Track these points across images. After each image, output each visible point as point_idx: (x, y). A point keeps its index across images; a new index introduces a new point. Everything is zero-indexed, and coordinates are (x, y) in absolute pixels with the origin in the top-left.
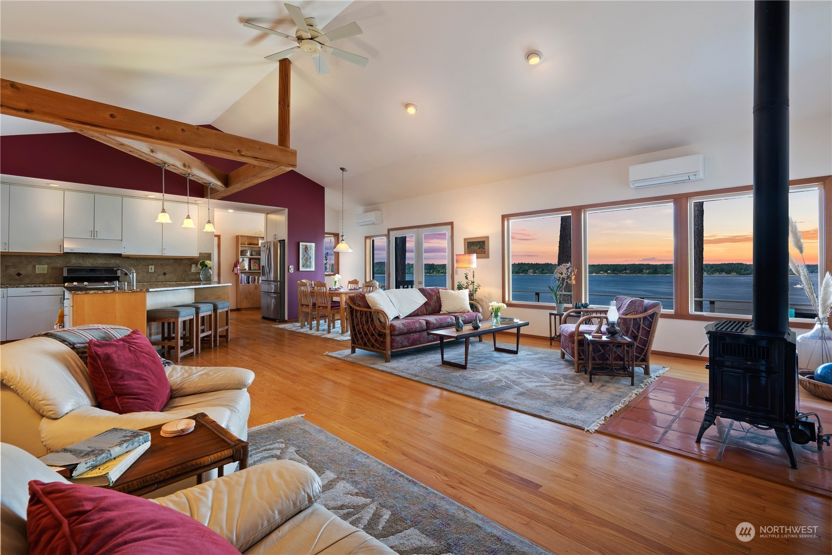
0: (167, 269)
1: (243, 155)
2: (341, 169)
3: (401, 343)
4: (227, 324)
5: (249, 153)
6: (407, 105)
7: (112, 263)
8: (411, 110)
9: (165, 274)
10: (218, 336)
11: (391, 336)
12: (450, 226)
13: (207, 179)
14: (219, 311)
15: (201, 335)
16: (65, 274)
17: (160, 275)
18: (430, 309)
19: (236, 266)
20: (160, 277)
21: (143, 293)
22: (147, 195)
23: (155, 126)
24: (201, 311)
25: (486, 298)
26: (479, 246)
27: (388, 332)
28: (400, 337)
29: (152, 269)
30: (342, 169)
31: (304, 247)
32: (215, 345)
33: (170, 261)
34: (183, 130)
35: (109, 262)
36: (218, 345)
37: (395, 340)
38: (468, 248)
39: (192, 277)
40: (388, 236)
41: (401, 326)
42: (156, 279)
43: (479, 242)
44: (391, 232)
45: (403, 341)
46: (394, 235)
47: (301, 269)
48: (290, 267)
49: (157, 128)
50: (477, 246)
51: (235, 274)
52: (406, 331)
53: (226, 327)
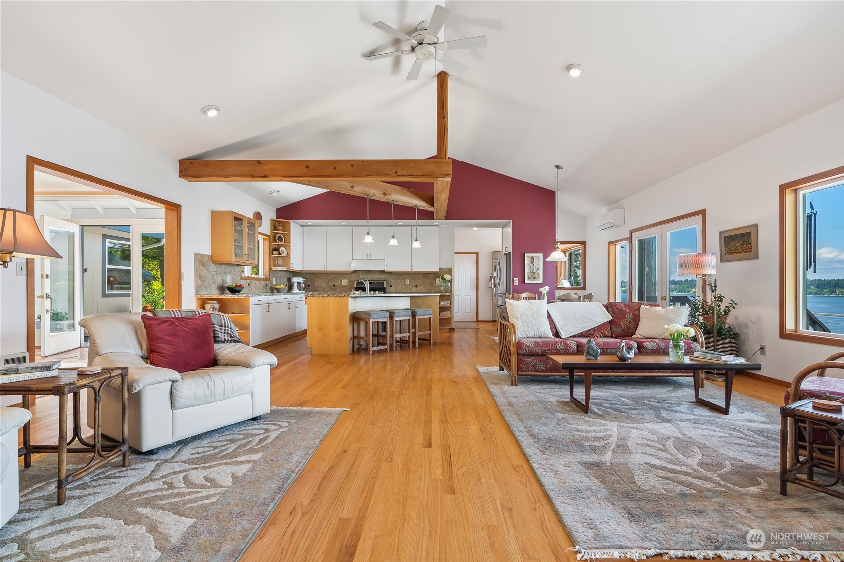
0: (419, 282)
1: (399, 176)
2: (555, 167)
3: (535, 367)
4: (430, 330)
5: (405, 173)
6: (569, 67)
7: (383, 277)
8: (575, 73)
9: (416, 286)
10: (417, 339)
11: (518, 355)
12: (700, 216)
13: (410, 202)
14: (418, 317)
15: (398, 336)
16: (355, 286)
17: (413, 287)
18: (618, 331)
19: (491, 280)
20: (413, 289)
21: (346, 298)
22: (397, 223)
23: (333, 168)
24: (395, 315)
25: (753, 323)
26: (741, 242)
27: (513, 349)
28: (532, 358)
29: (407, 282)
30: (557, 167)
31: (530, 258)
32: (414, 346)
33: (421, 275)
34: (352, 165)
35: (380, 277)
36: (417, 346)
37: (524, 361)
38: (725, 245)
39: (437, 289)
40: (630, 239)
41: (532, 345)
42: (411, 291)
43: (742, 235)
44: (633, 234)
45: (536, 363)
46: (636, 237)
47: (527, 281)
48: (515, 279)
49: (335, 169)
50: (739, 241)
51: (490, 288)
52: (540, 352)
53: (429, 332)
